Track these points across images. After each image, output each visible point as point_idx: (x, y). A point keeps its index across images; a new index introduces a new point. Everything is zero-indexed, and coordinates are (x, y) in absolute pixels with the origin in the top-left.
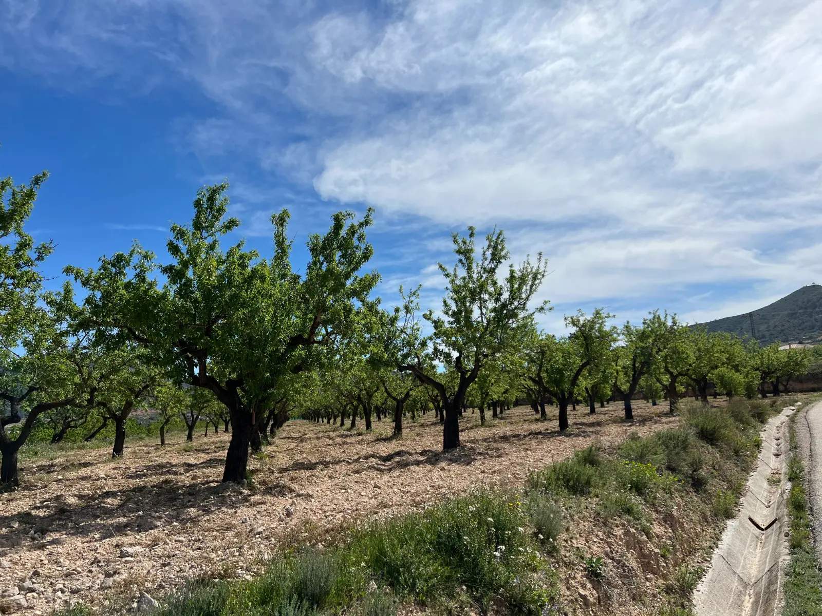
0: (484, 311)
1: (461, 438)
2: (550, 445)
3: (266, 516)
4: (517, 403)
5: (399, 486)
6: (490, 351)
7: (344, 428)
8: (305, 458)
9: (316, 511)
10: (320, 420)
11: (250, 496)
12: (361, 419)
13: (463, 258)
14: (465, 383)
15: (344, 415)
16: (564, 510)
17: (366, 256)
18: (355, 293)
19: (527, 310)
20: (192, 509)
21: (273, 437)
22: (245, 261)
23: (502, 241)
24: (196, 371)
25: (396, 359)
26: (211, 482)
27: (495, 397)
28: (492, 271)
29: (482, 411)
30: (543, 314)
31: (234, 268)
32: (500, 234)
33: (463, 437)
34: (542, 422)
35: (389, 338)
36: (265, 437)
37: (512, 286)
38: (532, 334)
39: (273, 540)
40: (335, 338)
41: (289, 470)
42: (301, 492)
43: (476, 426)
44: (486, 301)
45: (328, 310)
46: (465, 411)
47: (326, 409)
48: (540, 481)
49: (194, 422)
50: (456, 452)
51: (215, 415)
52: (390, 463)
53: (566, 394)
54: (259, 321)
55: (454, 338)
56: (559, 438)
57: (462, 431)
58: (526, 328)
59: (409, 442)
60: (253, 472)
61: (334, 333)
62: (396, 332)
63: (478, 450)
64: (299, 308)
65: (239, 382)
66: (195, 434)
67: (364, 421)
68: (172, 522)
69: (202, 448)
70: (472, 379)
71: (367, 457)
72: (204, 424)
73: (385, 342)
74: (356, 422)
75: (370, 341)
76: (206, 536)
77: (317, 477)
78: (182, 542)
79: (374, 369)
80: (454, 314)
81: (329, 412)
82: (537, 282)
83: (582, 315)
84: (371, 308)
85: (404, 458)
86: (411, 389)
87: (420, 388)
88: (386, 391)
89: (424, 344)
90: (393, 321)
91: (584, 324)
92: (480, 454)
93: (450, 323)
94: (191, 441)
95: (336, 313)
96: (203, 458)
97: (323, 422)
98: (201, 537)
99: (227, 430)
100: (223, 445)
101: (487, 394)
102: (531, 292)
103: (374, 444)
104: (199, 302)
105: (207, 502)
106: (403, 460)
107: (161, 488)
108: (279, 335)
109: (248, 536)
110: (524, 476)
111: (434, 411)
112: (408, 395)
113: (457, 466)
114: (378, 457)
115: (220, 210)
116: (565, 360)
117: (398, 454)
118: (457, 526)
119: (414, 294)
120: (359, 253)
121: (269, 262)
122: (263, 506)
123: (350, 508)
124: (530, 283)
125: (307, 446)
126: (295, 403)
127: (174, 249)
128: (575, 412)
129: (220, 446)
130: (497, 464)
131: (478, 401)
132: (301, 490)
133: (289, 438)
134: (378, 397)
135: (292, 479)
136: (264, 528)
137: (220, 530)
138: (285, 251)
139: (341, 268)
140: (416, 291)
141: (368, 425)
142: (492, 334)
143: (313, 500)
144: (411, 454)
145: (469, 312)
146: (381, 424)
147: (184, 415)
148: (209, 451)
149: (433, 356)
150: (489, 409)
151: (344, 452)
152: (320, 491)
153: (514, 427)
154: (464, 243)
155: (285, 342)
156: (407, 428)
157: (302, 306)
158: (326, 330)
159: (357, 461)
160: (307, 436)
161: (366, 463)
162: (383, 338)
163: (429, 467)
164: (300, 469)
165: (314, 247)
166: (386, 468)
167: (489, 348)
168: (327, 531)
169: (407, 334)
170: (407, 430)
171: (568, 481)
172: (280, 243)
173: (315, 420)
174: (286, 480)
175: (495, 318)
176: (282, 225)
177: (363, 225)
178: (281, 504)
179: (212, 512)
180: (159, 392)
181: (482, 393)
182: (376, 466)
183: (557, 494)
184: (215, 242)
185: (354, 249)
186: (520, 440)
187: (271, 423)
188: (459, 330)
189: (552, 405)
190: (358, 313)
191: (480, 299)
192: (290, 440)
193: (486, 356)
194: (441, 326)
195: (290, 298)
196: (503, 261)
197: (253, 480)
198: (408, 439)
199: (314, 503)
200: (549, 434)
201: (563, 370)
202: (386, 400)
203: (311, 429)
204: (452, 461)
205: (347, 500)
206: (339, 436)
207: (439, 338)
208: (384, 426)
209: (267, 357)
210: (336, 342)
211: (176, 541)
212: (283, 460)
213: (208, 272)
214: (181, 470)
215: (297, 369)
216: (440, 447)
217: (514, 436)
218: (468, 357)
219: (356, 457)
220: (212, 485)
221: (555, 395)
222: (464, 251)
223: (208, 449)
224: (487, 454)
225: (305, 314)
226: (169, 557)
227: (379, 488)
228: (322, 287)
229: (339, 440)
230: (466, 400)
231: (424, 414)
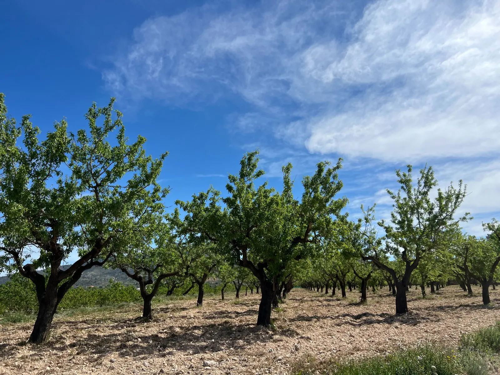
0: (421, 220)
1: (408, 307)
2: (475, 314)
3: (283, 349)
4: (449, 283)
5: (367, 336)
6: (427, 248)
7: (328, 295)
8: (305, 313)
9: (314, 349)
10: (313, 289)
11: (273, 335)
12: (339, 289)
13: (404, 186)
14: (409, 269)
15: (328, 286)
16: (490, 363)
17: (339, 188)
18: (332, 211)
19: (453, 219)
20: (240, 341)
21: (285, 298)
22: (267, 194)
23: (431, 173)
24: (241, 257)
25: (361, 252)
26: (250, 325)
27: (433, 279)
28: (425, 194)
29: (423, 288)
30: (465, 222)
31: (261, 198)
32: (430, 169)
33: (410, 305)
34: (469, 297)
35: (355, 239)
36: (280, 298)
37: (441, 204)
38: (458, 236)
39: (288, 365)
40: (320, 239)
41: (296, 321)
42: (304, 336)
43: (419, 298)
44: (422, 214)
45: (315, 222)
46: (410, 287)
47: (316, 282)
48: (470, 341)
49: (240, 287)
50: (406, 316)
51: (251, 283)
52: (360, 320)
53: (487, 278)
54: (276, 228)
55: (400, 239)
56: (483, 310)
57: (409, 301)
58: (453, 232)
59: (371, 307)
60: (275, 320)
61: (319, 236)
62: (360, 235)
63: (421, 316)
64: (298, 220)
65: (264, 265)
66: (240, 294)
67: (340, 291)
68: (230, 348)
69: (244, 303)
70: (414, 266)
71: (344, 316)
72: (245, 288)
73: (352, 241)
74: (336, 292)
75: (343, 241)
76: (249, 358)
77: (313, 326)
78: (236, 360)
79: (346, 259)
80: (399, 223)
81: (318, 284)
82: (459, 200)
83: (496, 222)
84: (342, 219)
85: (369, 318)
86: (371, 272)
87: (378, 271)
88: (355, 272)
89: (379, 243)
90: (357, 227)
91: (498, 228)
92: (424, 318)
93: (397, 229)
94: (238, 298)
95: (321, 223)
96: (245, 309)
97: (314, 290)
98: (246, 359)
99: (258, 292)
100: (256, 302)
101: (426, 277)
102: (455, 207)
103: (348, 307)
104: (242, 218)
105: (249, 337)
106: (369, 319)
107: (223, 326)
108: (287, 237)
109: (273, 361)
110: (457, 337)
111: (388, 286)
112: (369, 276)
113: (406, 326)
114: (351, 316)
115: (254, 166)
116: (485, 254)
117: (365, 314)
118: (410, 369)
119: (371, 210)
120: (334, 186)
121: (281, 193)
122: (281, 342)
123: (335, 349)
124: (454, 201)
125: (306, 305)
126: (297, 278)
127: (230, 188)
128: (496, 291)
129: (254, 302)
130: (436, 326)
131: (420, 280)
132: (303, 334)
133: (294, 299)
134: (349, 276)
135: (298, 327)
136: (283, 357)
137: (257, 355)
138: (289, 187)
139: (323, 196)
140: (372, 208)
141: (344, 294)
142: (427, 236)
143: (311, 341)
144: (374, 316)
145: (410, 221)
146: (352, 294)
147: (234, 282)
148: (248, 305)
149: (386, 250)
150: (428, 287)
151: (329, 311)
152: (315, 336)
153: (447, 301)
154: (404, 175)
155: (291, 241)
156: (371, 297)
157: (300, 219)
158: (315, 234)
159: (337, 317)
160: (305, 299)
161: (344, 319)
162: (351, 238)
163: (387, 325)
164: (302, 320)
165: (306, 183)
166: (357, 323)
167: (426, 246)
168: (321, 363)
169: (367, 236)
170: (370, 299)
171: (492, 343)
172: (287, 183)
173: (309, 289)
174: (294, 327)
175: (429, 225)
176: (288, 172)
177: (336, 169)
178: (293, 342)
179: (252, 344)
180: (221, 269)
181: (422, 276)
182: (350, 322)
183: (484, 351)
184: (251, 184)
185: (331, 184)
186: (453, 310)
187: (283, 289)
188: (404, 234)
189: (476, 285)
190: (334, 223)
191: (418, 212)
192: (295, 301)
193: (424, 251)
194: (391, 231)
195: (293, 214)
196: (432, 186)
197: (275, 325)
198: (370, 305)
199: (312, 343)
200: (476, 306)
201: (484, 261)
202: (354, 278)
203: (307, 294)
204: (402, 322)
205: (333, 343)
206: (325, 300)
207: (390, 238)
208: (354, 295)
209: (280, 250)
210: (321, 241)
211: (233, 359)
212: (291, 314)
213: (247, 201)
214: (233, 316)
215: (298, 258)
216: (394, 312)
217: (448, 307)
218: (410, 251)
219: (337, 315)
220: (251, 326)
221: (479, 279)
222: (404, 182)
223: (248, 304)
224: (429, 319)
225: (301, 223)
226: (229, 369)
227: (353, 337)
228: (311, 207)
229: (325, 303)
230: (410, 280)
231: (381, 288)
